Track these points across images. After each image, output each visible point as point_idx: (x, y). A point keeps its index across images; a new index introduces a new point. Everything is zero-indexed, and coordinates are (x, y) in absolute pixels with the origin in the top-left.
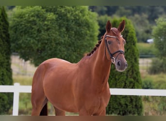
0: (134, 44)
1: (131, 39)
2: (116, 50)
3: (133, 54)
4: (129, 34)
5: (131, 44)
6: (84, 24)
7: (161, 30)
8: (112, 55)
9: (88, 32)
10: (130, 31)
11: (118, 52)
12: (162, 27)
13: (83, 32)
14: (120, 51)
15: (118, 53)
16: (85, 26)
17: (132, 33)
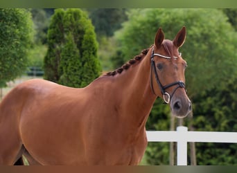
0: (94, 54)
1: (89, 44)
2: (171, 81)
3: (93, 70)
4: (85, 36)
5: (90, 54)
6: (11, 17)
7: (136, 29)
8: (164, 89)
9: (17, 31)
10: (87, 31)
11: (175, 84)
12: (139, 25)
13: (8, 31)
14: (179, 83)
15: (175, 87)
16: (11, 20)
17: (91, 33)
